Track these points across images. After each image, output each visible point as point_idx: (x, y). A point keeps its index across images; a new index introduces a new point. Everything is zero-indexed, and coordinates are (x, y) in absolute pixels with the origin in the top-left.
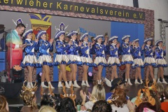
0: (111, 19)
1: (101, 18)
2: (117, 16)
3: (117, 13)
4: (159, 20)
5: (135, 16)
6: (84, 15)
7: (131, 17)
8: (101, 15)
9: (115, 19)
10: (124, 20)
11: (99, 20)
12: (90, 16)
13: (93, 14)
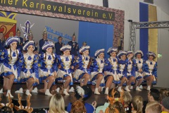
0: (79, 18)
1: (68, 17)
2: (85, 16)
3: (85, 13)
4: (129, 21)
5: (104, 16)
6: (50, 14)
7: (100, 17)
8: (69, 14)
9: (83, 18)
10: (92, 20)
11: (67, 19)
12: (57, 15)
13: (60, 13)
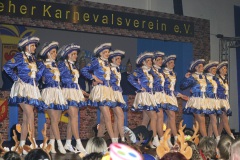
0: (136, 33)
1: (119, 32)
2: (146, 30)
3: (146, 25)
4: (219, 36)
5: (176, 29)
6: (89, 28)
7: (170, 31)
8: (119, 27)
9: (142, 34)
10: (158, 35)
11: (116, 35)
12: (100, 30)
13: (106, 25)
